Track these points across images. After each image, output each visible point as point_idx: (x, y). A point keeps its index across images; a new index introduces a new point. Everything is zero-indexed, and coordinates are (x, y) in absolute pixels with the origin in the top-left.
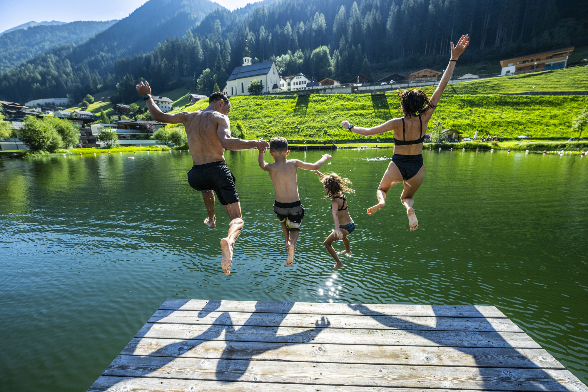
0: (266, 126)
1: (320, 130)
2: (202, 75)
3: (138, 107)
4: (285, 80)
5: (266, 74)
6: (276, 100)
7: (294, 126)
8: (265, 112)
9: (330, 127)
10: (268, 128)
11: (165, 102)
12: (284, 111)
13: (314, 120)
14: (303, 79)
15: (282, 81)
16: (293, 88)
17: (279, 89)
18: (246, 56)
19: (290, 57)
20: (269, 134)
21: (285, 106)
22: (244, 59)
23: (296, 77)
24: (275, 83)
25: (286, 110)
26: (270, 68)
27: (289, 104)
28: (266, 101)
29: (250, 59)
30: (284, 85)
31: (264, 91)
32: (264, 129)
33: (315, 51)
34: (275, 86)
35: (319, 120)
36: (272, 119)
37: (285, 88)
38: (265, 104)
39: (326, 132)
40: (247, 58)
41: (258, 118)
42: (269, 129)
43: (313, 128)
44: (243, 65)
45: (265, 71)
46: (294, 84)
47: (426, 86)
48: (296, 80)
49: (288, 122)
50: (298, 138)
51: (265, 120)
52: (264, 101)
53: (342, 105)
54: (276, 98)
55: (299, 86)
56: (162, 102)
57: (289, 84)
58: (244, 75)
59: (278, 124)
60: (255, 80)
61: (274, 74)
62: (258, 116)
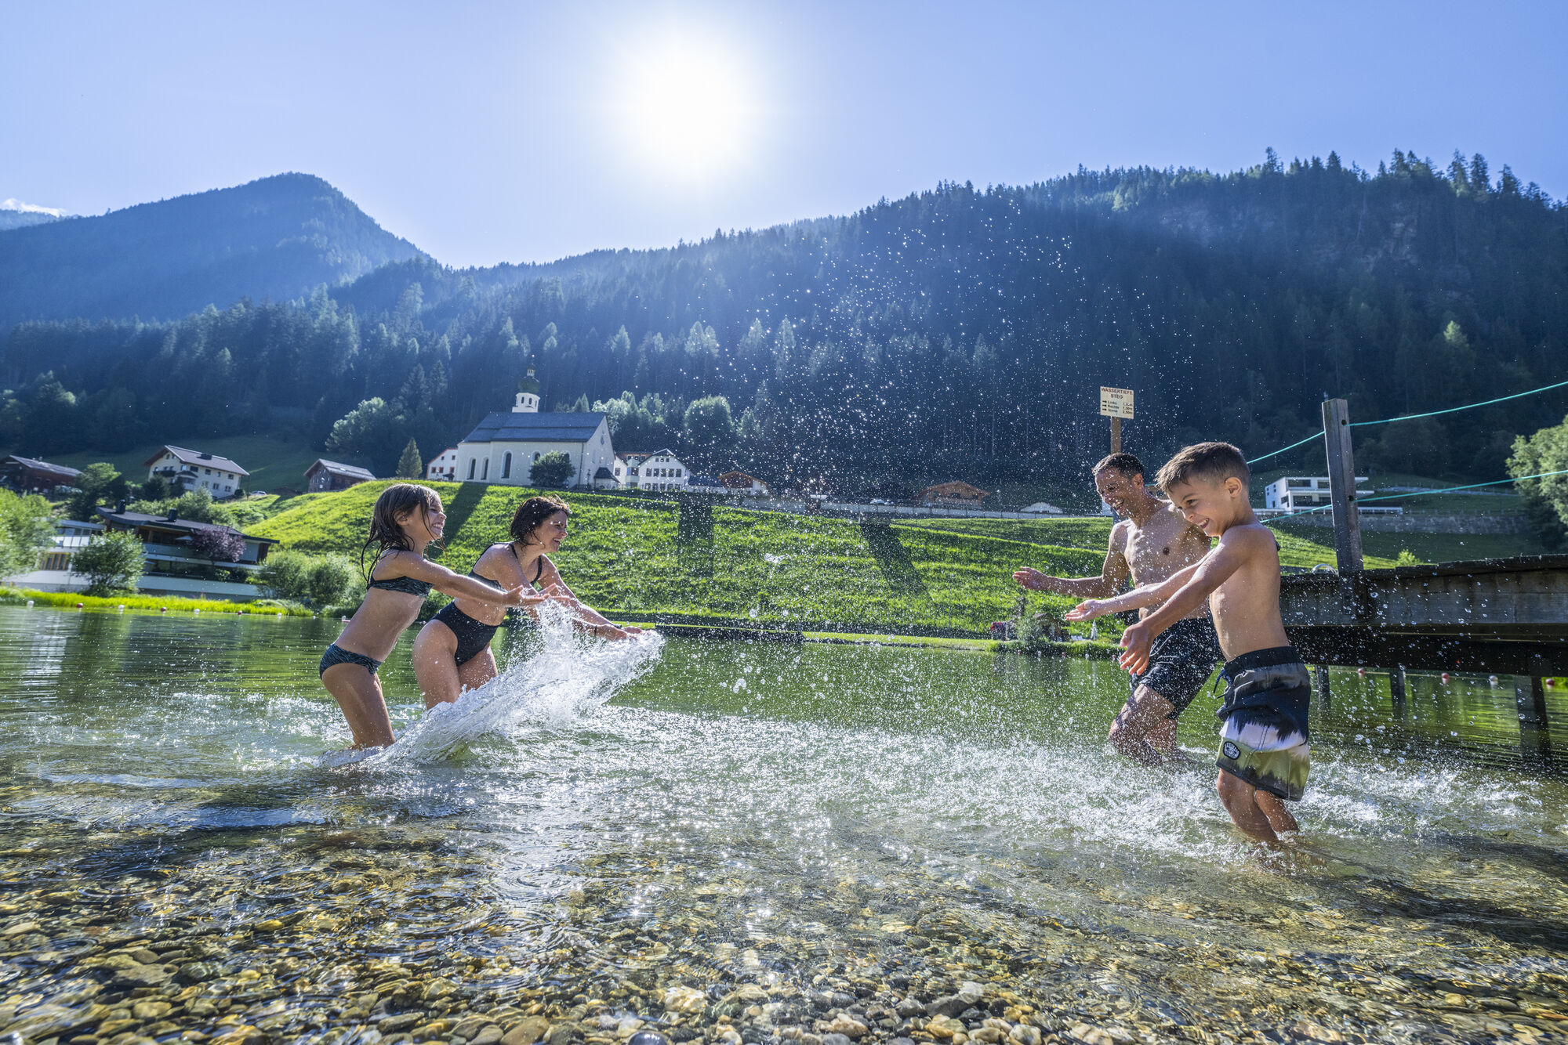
0: (597, 572)
2: (355, 413)
4: (625, 462)
5: (585, 440)
7: (679, 579)
8: (590, 535)
10: (605, 578)
11: (220, 471)
12: (646, 538)
15: (618, 463)
16: (643, 481)
17: (612, 482)
18: (525, 390)
19: (632, 407)
20: (609, 593)
22: (519, 396)
23: (654, 459)
24: (603, 466)
25: (651, 537)
26: (595, 428)
27: (661, 526)
28: (589, 507)
29: (536, 398)
30: (622, 472)
31: (572, 481)
32: (591, 578)
33: (695, 403)
34: (604, 473)
35: (742, 568)
36: (613, 556)
37: (623, 480)
38: (588, 515)
39: (764, 601)
40: (528, 396)
41: (572, 549)
42: (607, 581)
43: (730, 588)
44: (514, 410)
45: (581, 434)
46: (649, 474)
49: (662, 566)
50: (692, 609)
51: (591, 557)
52: (585, 508)
56: (208, 471)
57: (634, 472)
58: (517, 435)
59: (632, 569)
61: (602, 442)
62: (571, 543)
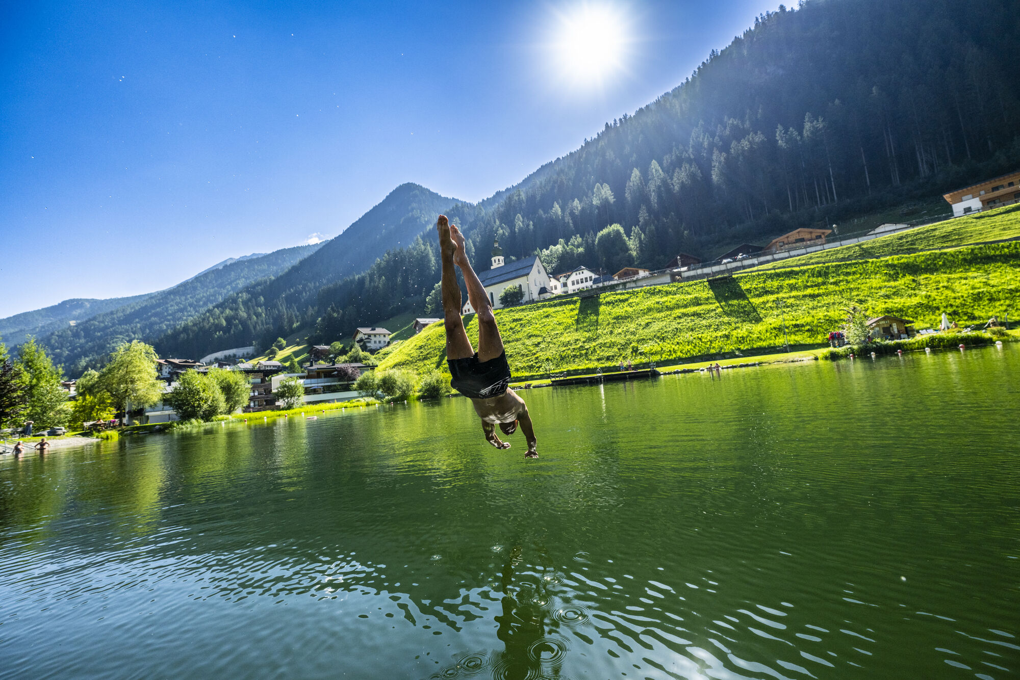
1: (624, 347)
2: (433, 291)
3: (341, 346)
4: (558, 280)
6: (545, 309)
7: (578, 346)
9: (642, 341)
11: (380, 335)
12: (560, 324)
13: (611, 332)
14: (587, 274)
15: (553, 282)
16: (571, 289)
17: (548, 294)
18: (495, 255)
19: (564, 247)
20: (536, 363)
21: (560, 317)
22: (493, 259)
23: (574, 274)
24: (542, 286)
25: (563, 323)
26: (532, 265)
27: (568, 314)
28: (529, 313)
29: (502, 258)
30: (556, 287)
31: (526, 298)
32: (527, 356)
33: (600, 234)
34: (543, 290)
35: (620, 331)
36: (540, 339)
37: (559, 291)
38: (527, 318)
39: (635, 350)
40: (497, 258)
41: (517, 340)
42: (536, 356)
43: (612, 345)
44: (492, 268)
45: (526, 271)
46: (573, 284)
47: (807, 253)
48: (574, 277)
49: (568, 340)
50: (586, 364)
51: (528, 342)
53: (658, 303)
54: (544, 306)
55: (581, 286)
56: (375, 335)
57: (565, 285)
58: (494, 282)
60: (510, 286)
61: (539, 272)
